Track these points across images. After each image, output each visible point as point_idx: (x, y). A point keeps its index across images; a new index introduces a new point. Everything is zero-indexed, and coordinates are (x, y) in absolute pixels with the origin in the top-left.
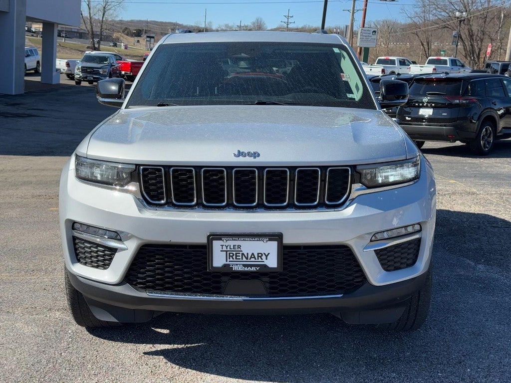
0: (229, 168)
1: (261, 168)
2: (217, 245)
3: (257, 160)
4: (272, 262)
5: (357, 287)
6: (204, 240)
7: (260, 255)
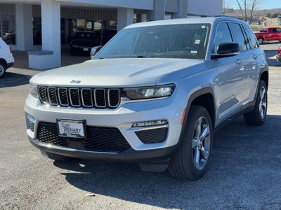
0: (68, 88)
1: (80, 88)
2: (60, 124)
3: (79, 84)
4: (82, 134)
5: (125, 150)
6: (55, 121)
7: (77, 130)
